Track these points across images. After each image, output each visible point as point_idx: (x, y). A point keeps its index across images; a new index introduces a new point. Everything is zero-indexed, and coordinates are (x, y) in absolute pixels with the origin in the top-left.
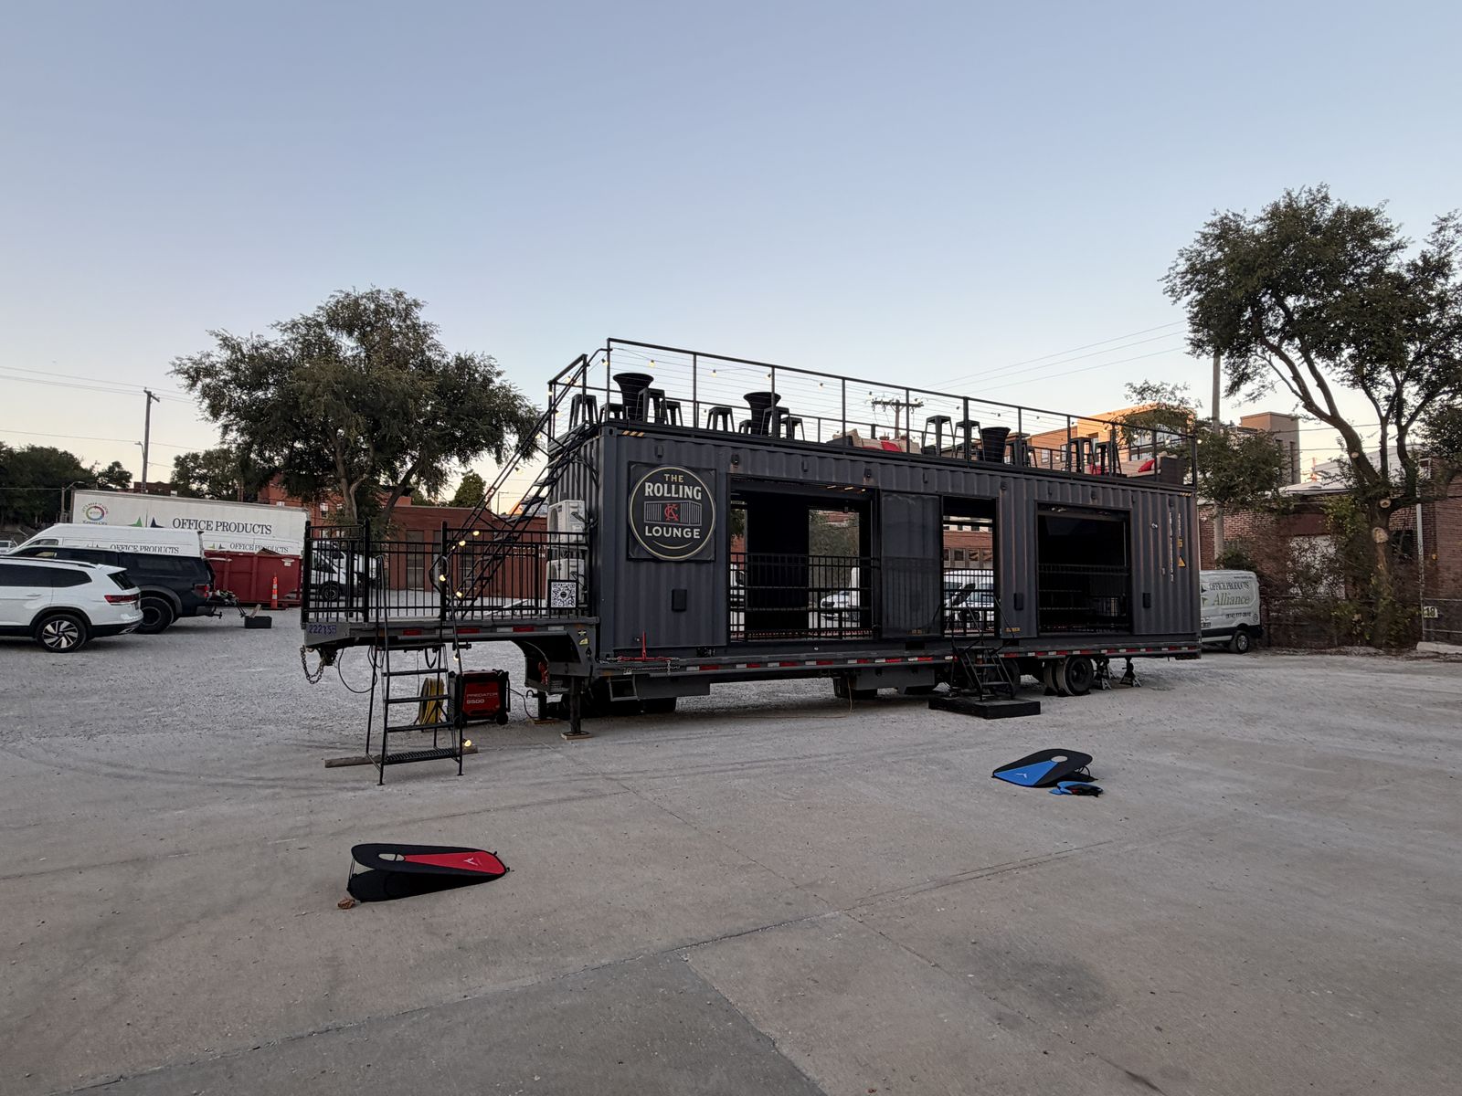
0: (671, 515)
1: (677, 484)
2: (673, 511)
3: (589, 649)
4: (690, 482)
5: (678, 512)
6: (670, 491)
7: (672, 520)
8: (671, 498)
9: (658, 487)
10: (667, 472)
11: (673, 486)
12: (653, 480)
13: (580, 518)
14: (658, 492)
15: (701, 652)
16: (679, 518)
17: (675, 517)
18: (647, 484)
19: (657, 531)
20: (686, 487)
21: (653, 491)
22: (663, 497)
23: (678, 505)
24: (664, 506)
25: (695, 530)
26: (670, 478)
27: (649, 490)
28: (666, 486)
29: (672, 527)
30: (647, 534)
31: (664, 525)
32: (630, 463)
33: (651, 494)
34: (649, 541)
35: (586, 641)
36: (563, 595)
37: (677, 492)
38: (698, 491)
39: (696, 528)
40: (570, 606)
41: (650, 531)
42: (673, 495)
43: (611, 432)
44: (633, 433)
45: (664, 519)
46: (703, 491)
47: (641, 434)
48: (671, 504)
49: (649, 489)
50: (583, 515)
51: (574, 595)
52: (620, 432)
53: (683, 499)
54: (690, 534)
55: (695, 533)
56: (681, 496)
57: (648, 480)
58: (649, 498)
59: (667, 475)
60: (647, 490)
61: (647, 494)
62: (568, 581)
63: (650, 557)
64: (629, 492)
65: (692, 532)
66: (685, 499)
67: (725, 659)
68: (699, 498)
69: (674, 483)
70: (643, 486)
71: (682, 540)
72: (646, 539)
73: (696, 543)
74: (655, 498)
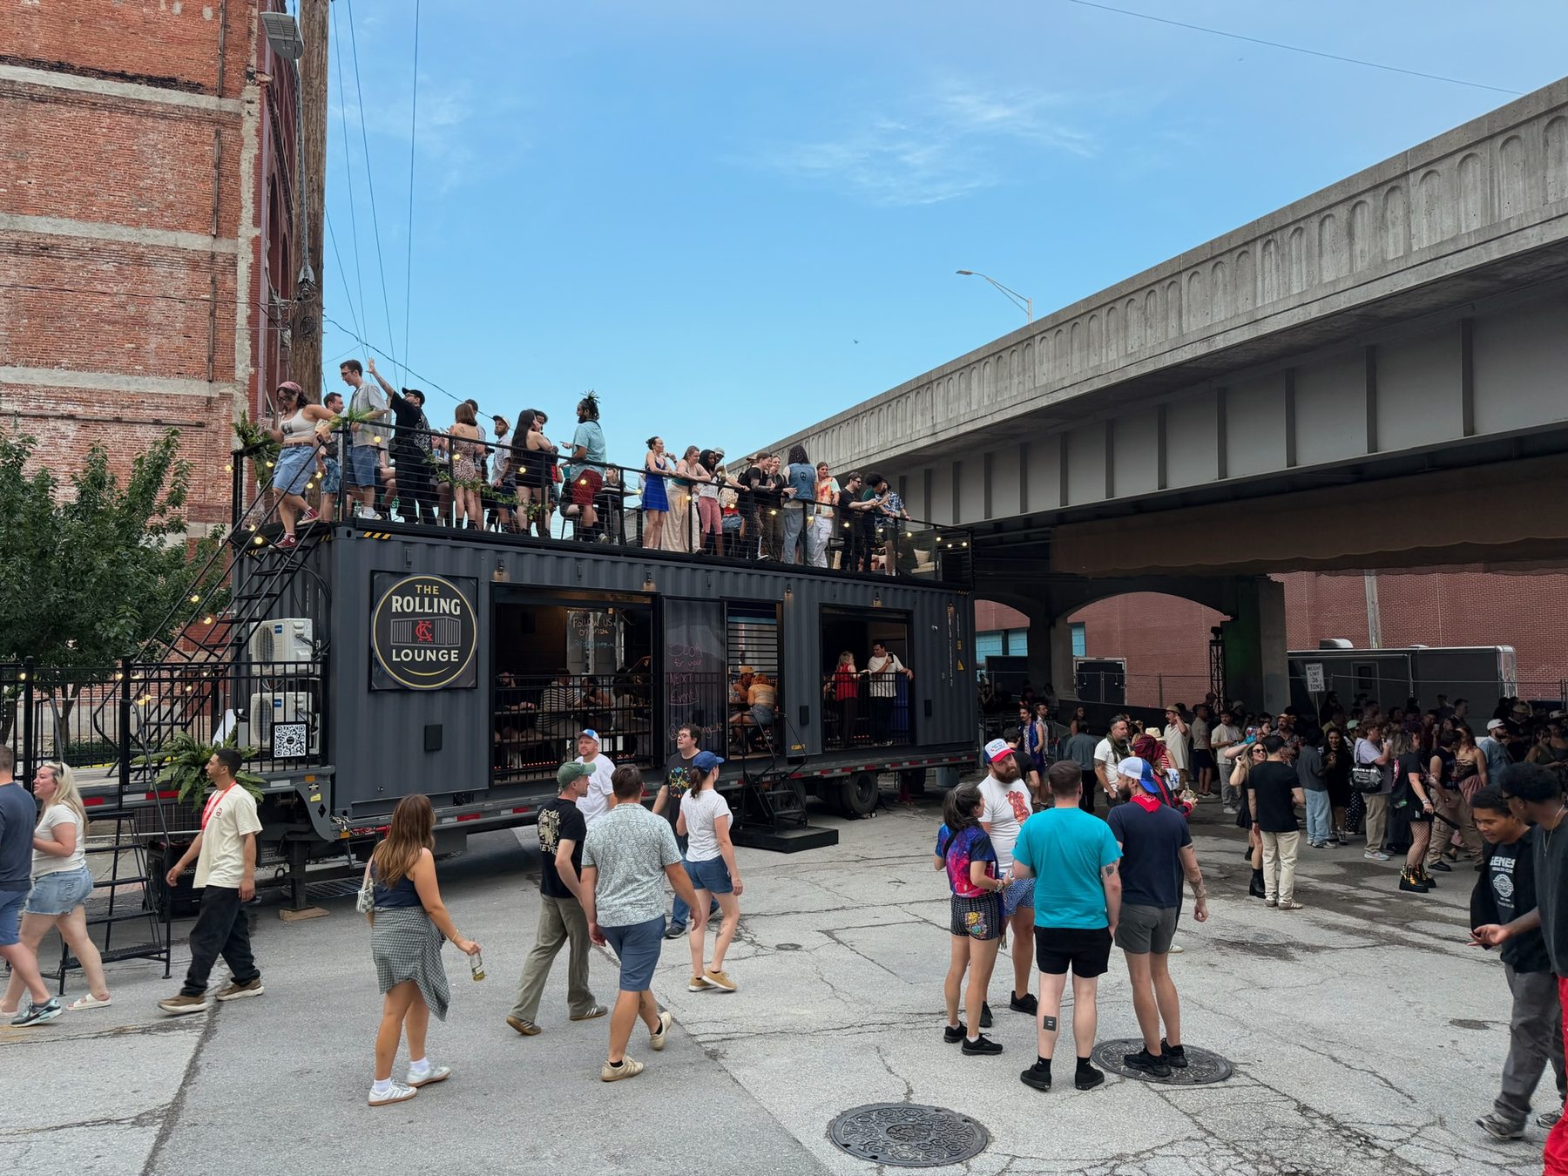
0: (424, 634)
1: (431, 597)
2: (425, 629)
3: (322, 807)
4: (446, 593)
5: (432, 631)
6: (422, 606)
7: (425, 641)
8: (424, 614)
9: (408, 601)
10: (419, 582)
11: (427, 599)
12: (401, 592)
13: (305, 641)
14: (408, 607)
15: (458, 799)
16: (433, 637)
17: (428, 636)
18: (394, 598)
19: (407, 655)
20: (442, 600)
21: (402, 606)
22: (413, 613)
23: (432, 622)
24: (415, 624)
25: (453, 652)
26: (422, 589)
27: (396, 605)
28: (417, 599)
29: (425, 649)
30: (394, 659)
31: (416, 648)
32: (373, 573)
33: (400, 610)
34: (397, 667)
35: (317, 797)
36: (290, 741)
37: (431, 606)
38: (456, 604)
39: (454, 649)
40: (299, 754)
41: (398, 655)
42: (427, 610)
43: (349, 534)
44: (377, 535)
45: (415, 639)
46: (463, 605)
47: (386, 536)
48: (424, 621)
50: (310, 637)
51: (304, 740)
52: (359, 533)
53: (439, 614)
54: (446, 656)
55: (453, 656)
56: (436, 611)
57: (395, 593)
58: (397, 615)
59: (419, 586)
60: (394, 605)
61: (394, 610)
62: (296, 723)
63: (398, 687)
64: (372, 608)
65: (449, 654)
66: (441, 615)
67: (489, 805)
68: (458, 613)
69: (427, 595)
70: (389, 600)
71: (437, 665)
72: (393, 665)
73: (453, 667)
74: (404, 614)
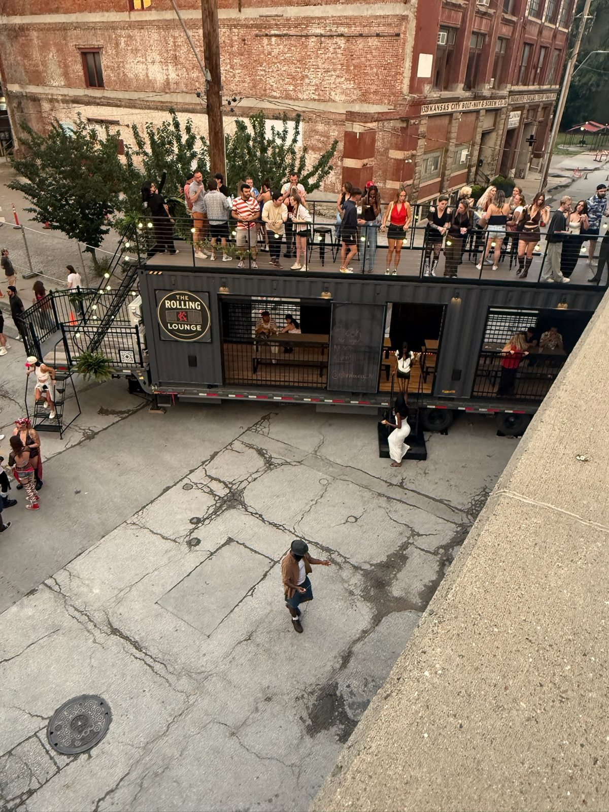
0: (183, 318)
1: (185, 301)
2: (184, 316)
3: (145, 383)
4: (192, 299)
5: (186, 316)
6: (180, 305)
7: (184, 321)
8: (181, 309)
9: (173, 303)
10: (178, 294)
11: (182, 302)
12: (170, 299)
14: (174, 306)
16: (187, 319)
17: (185, 319)
18: (166, 301)
19: (175, 326)
20: (190, 303)
21: (170, 305)
22: (176, 308)
23: (186, 312)
24: (178, 313)
25: (198, 326)
26: (180, 297)
28: (178, 302)
29: (184, 324)
30: (169, 328)
31: (179, 323)
32: (155, 289)
33: (169, 307)
34: (171, 331)
36: (127, 357)
37: (185, 305)
38: (198, 304)
40: (131, 362)
41: (171, 326)
42: (183, 307)
43: (142, 273)
44: (156, 273)
45: (178, 320)
46: (201, 305)
47: (160, 273)
48: (182, 312)
49: (168, 304)
50: (139, 313)
51: (132, 357)
52: (147, 273)
53: (189, 309)
55: (198, 328)
56: (187, 308)
57: (166, 299)
58: (168, 309)
59: (178, 296)
60: (167, 305)
61: (167, 307)
62: (129, 351)
63: (173, 339)
64: (156, 305)
65: (196, 327)
66: (191, 309)
67: (222, 391)
68: (200, 308)
69: (183, 300)
70: (164, 303)
71: (191, 331)
72: (169, 331)
73: (199, 333)
74: (172, 309)
